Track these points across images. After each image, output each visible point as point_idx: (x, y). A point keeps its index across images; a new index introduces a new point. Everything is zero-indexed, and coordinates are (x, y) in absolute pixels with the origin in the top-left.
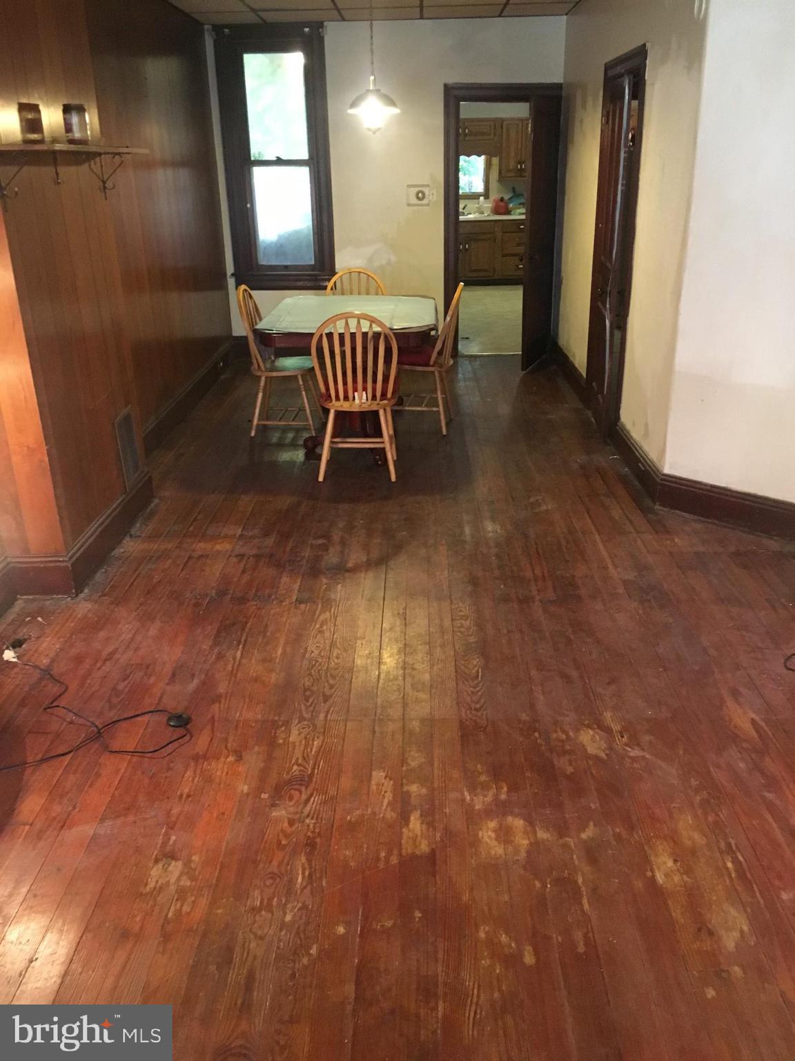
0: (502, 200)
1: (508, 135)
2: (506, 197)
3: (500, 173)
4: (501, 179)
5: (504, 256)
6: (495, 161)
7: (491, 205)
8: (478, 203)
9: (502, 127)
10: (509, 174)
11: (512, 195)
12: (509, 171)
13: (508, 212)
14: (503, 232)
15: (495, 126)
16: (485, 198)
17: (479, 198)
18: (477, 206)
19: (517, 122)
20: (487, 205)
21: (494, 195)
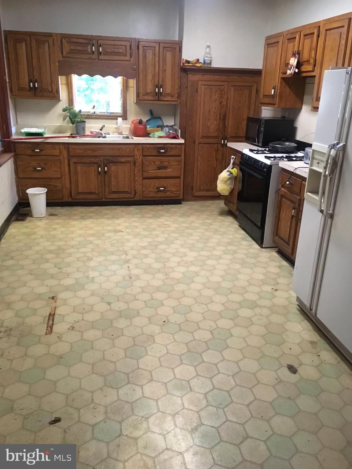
0: (140, 122)
1: (145, 56)
2: (144, 120)
3: (138, 95)
4: (139, 101)
5: (144, 178)
6: (132, 83)
7: (129, 126)
8: (117, 124)
9: (138, 49)
10: (146, 98)
11: (149, 118)
12: (147, 94)
13: (147, 135)
14: (143, 156)
15: (131, 46)
16: (123, 119)
17: (117, 119)
18: (116, 126)
19: (153, 44)
20: (125, 126)
21: (133, 117)
